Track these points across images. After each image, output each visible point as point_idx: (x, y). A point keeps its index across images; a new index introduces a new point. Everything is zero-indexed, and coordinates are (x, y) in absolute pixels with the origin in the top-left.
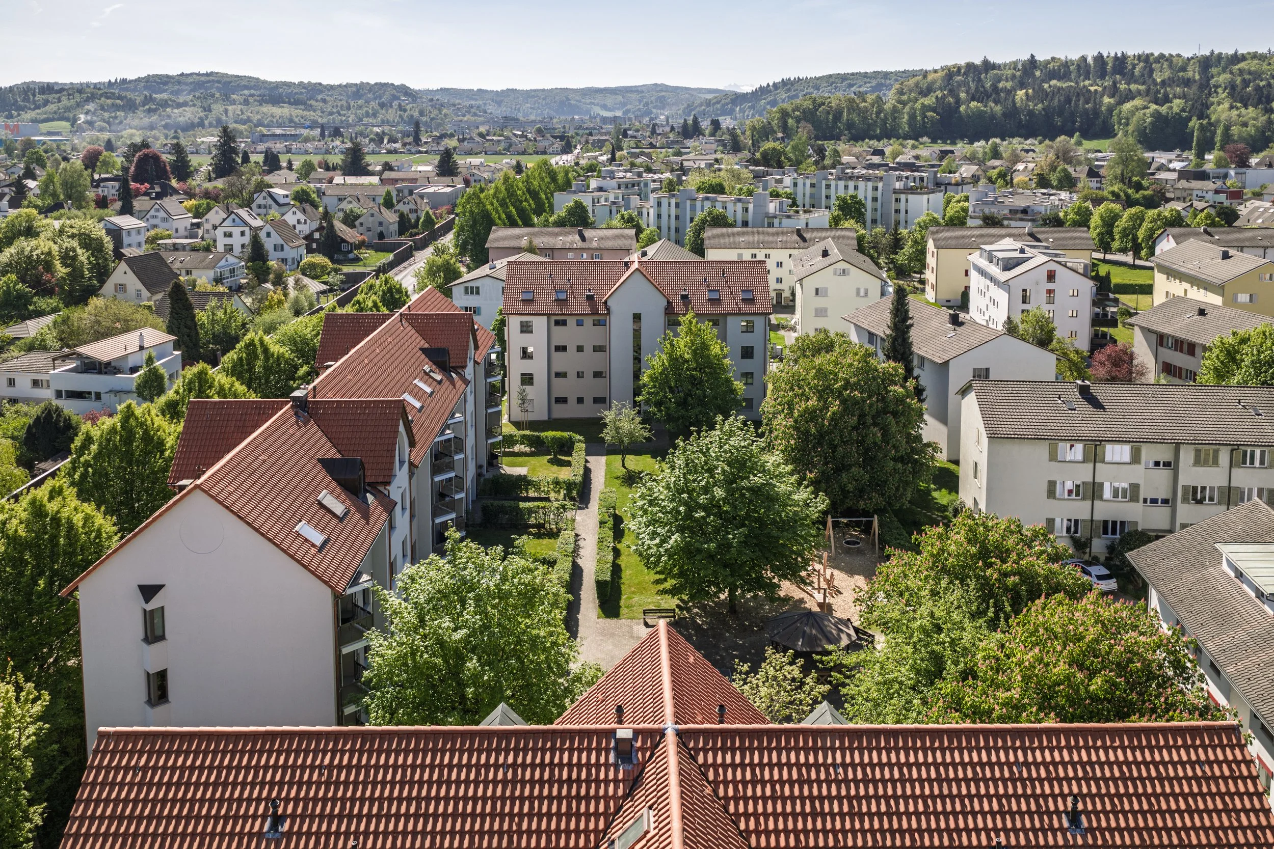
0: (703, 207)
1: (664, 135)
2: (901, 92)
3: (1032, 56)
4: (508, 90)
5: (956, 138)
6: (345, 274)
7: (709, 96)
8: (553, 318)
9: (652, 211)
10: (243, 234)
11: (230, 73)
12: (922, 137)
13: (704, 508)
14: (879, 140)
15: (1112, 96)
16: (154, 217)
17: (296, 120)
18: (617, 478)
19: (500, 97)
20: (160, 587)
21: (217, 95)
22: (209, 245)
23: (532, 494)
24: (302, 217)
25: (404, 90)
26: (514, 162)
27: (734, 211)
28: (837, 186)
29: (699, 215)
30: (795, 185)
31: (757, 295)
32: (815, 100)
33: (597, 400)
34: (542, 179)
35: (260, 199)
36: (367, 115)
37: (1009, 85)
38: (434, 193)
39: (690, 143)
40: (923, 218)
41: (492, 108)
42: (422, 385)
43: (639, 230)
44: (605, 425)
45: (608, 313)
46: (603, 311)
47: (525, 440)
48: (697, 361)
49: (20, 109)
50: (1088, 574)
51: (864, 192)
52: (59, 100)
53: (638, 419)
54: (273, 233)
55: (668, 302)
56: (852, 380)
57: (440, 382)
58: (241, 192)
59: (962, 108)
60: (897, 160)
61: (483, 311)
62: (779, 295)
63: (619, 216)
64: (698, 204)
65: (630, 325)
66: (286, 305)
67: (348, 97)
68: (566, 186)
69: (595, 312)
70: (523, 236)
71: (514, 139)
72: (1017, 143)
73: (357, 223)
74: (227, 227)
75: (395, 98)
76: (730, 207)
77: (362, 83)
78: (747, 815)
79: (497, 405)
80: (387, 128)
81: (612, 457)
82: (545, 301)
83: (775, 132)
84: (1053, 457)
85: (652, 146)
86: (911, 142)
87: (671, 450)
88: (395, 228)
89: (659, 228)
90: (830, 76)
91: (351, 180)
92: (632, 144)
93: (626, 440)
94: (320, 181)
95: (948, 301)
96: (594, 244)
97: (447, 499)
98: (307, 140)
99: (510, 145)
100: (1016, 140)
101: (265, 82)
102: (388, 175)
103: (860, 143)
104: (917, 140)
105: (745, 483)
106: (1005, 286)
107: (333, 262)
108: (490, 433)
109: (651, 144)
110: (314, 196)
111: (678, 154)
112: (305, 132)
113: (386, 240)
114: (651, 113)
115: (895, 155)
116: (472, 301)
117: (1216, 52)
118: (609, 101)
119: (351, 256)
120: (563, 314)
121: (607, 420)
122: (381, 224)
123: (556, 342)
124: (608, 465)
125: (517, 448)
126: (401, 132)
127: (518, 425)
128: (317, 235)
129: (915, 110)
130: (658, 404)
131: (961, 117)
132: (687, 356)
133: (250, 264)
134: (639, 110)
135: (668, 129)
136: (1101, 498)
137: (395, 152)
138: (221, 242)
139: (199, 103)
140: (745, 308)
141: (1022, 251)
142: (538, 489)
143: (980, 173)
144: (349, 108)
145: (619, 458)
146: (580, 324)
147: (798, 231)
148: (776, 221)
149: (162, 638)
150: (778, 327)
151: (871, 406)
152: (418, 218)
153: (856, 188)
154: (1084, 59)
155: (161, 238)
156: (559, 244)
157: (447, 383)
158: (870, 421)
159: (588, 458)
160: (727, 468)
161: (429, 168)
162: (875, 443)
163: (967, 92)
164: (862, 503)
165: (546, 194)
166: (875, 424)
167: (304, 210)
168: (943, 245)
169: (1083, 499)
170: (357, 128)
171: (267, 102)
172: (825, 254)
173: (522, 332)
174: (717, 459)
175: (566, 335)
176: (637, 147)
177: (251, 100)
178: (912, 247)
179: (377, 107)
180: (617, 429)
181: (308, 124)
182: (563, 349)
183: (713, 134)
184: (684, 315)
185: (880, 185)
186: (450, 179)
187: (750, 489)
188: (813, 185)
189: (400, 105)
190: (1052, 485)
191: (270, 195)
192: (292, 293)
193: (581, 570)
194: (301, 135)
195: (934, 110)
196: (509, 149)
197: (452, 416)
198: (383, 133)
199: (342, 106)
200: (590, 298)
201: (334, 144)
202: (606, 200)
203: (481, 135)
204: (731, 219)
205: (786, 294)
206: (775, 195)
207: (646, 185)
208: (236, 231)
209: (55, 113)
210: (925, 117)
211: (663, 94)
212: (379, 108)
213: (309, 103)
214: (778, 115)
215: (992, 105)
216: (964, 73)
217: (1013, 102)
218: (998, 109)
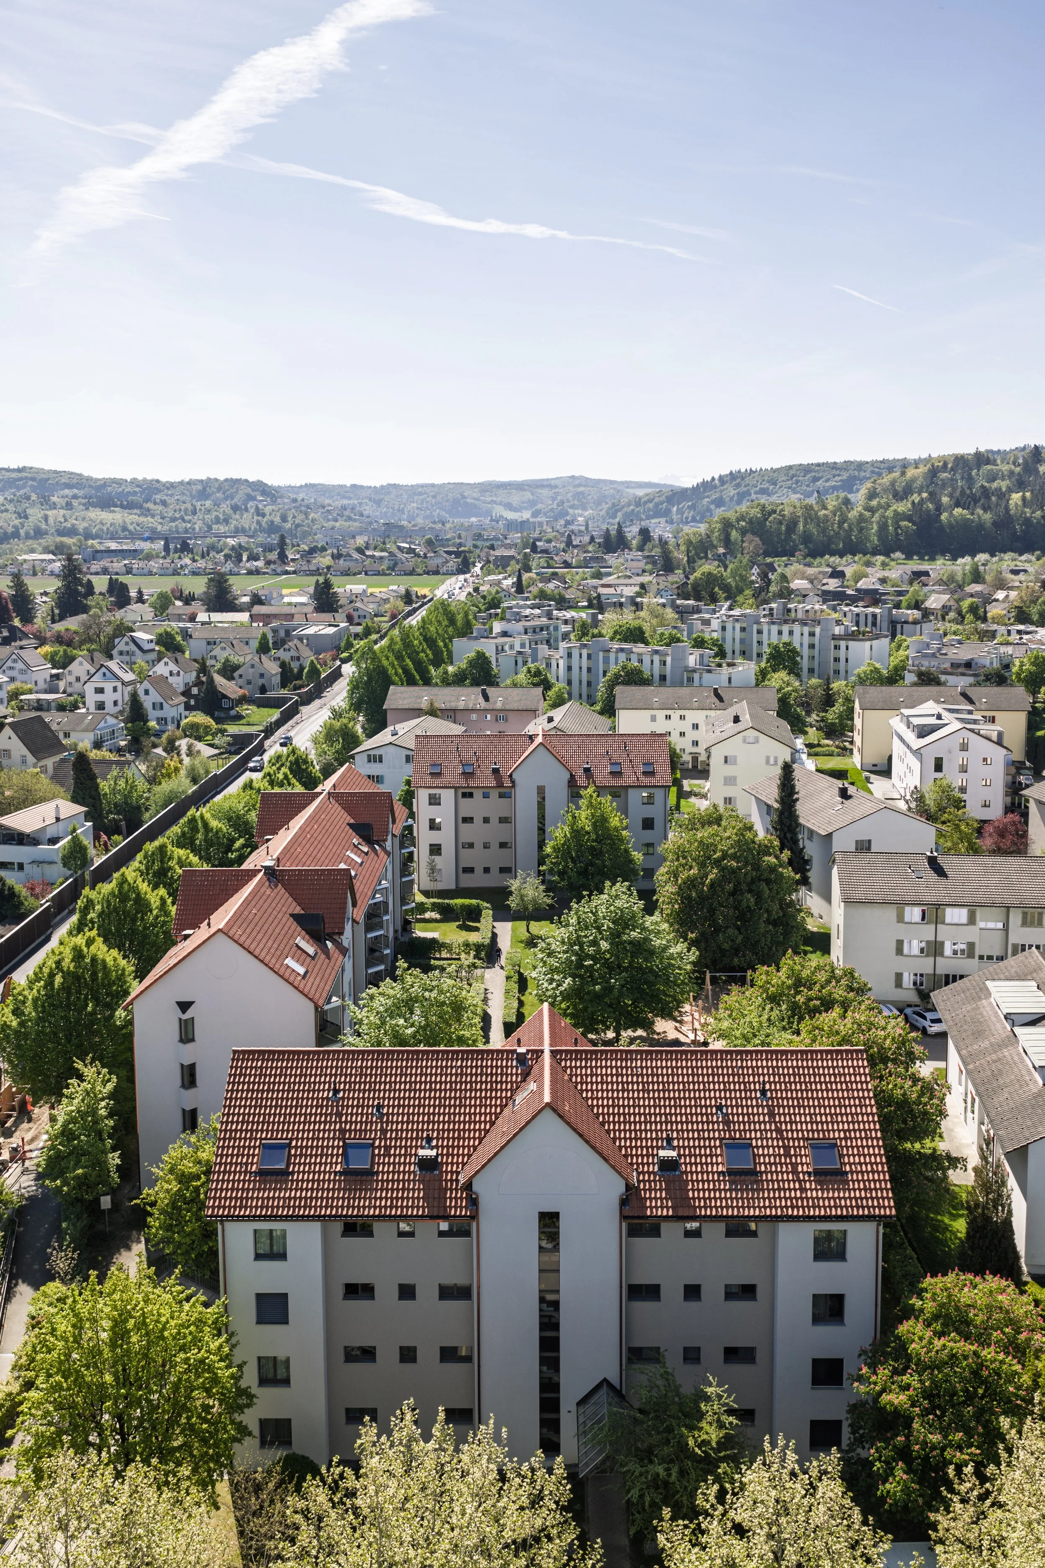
0: (617, 659)
1: (582, 547)
2: (872, 495)
4: (389, 485)
5: (935, 553)
6: (231, 736)
7: (640, 493)
8: (460, 791)
9: (561, 662)
10: (115, 689)
11: (47, 468)
12: (894, 552)
13: (593, 958)
14: (841, 557)
16: (11, 668)
17: (131, 528)
18: (521, 942)
19: (379, 494)
20: (192, 1003)
21: (34, 497)
22: (76, 701)
23: (444, 954)
24: (175, 668)
25: (261, 488)
26: (402, 590)
27: (650, 666)
28: (769, 631)
29: (613, 669)
30: (724, 629)
31: (658, 768)
32: (764, 507)
33: (503, 870)
34: (439, 622)
35: (121, 644)
36: (217, 521)
37: (1004, 485)
38: (315, 636)
39: (611, 559)
40: (863, 669)
41: (368, 509)
42: (353, 856)
43: (547, 686)
44: (511, 893)
45: (514, 786)
46: (508, 783)
47: (435, 907)
48: (597, 834)
50: (925, 1018)
51: (799, 638)
53: (542, 888)
54: (152, 691)
55: (571, 775)
56: (730, 852)
57: (367, 854)
58: (98, 636)
59: (944, 517)
60: (859, 585)
61: (386, 780)
62: (695, 759)
63: (525, 669)
64: (612, 656)
65: (534, 798)
66: (183, 772)
67: (193, 497)
68: (466, 631)
69: (500, 785)
70: (423, 696)
71: (400, 555)
72: (1007, 561)
73: (236, 675)
74: (98, 681)
75: (251, 498)
76: (647, 660)
77: (209, 479)
78: (587, 1091)
79: (410, 874)
80: (243, 540)
81: (518, 923)
82: (453, 773)
83: (716, 547)
84: (900, 919)
85: (567, 565)
86: (880, 558)
87: (566, 911)
88: (277, 680)
89: (569, 683)
90: (790, 467)
91: (216, 617)
92: (543, 562)
93: (530, 907)
94: (179, 618)
95: (874, 765)
96: (499, 705)
97: (377, 954)
98: (149, 557)
99: (396, 564)
100: (1008, 556)
101: (89, 479)
102: (257, 609)
103: (818, 560)
104: (887, 555)
105: (625, 937)
106: (917, 753)
107: (218, 721)
108: (404, 901)
109: (565, 562)
110: (179, 638)
111: (598, 575)
112: (146, 546)
113: (269, 694)
114: (567, 514)
115: (858, 577)
116: (375, 769)
118: (516, 498)
119: (233, 713)
120: (468, 787)
121: (513, 889)
122: (262, 676)
123: (463, 814)
124: (514, 930)
125: (428, 915)
126: (261, 545)
127: (426, 894)
128: (195, 691)
129: (886, 518)
130: (561, 874)
131: (942, 528)
132: (587, 828)
133: (129, 725)
134: (552, 510)
135: (587, 539)
136: (942, 954)
137: (257, 572)
138: (91, 699)
139: (11, 507)
140: (646, 781)
141: (939, 717)
142: (450, 951)
143: (952, 603)
144: (194, 512)
145: (524, 923)
146: (486, 796)
147: (716, 690)
148: (696, 676)
149: (193, 1040)
150: (690, 794)
151: (746, 874)
152: (302, 668)
153: (791, 633)
155: (23, 694)
156: (461, 705)
157: (372, 855)
158: (744, 887)
159: (495, 924)
160: (611, 925)
161: (304, 599)
162: (748, 907)
163: (951, 496)
164: (736, 960)
165: (443, 641)
166: (750, 891)
167: (176, 660)
168: (868, 705)
169: (927, 956)
170: (208, 540)
171: (94, 506)
172: (736, 720)
173: (430, 804)
174: (604, 918)
175: (474, 807)
176: (549, 567)
177: (75, 503)
178: (843, 705)
179: (229, 511)
180: (522, 897)
181: (147, 535)
182: (470, 820)
183: (641, 548)
184: (586, 788)
185: (818, 630)
186: (331, 615)
187: (630, 943)
188: (743, 629)
189: (257, 508)
190: (900, 944)
191: (134, 640)
192: (187, 760)
193: (490, 1017)
194: (142, 551)
195: (909, 519)
196: (394, 568)
197: (380, 884)
198: (240, 545)
199: (186, 510)
200: (496, 771)
201: (182, 563)
202: (512, 647)
203: (360, 551)
204: (647, 673)
205: (702, 758)
206: (699, 643)
207: (556, 628)
208: (108, 687)
210: (899, 527)
211: (582, 489)
212: (231, 512)
213: (145, 505)
214: (718, 525)
215: (981, 512)
216: (952, 469)
217: (1007, 508)
218: (987, 517)
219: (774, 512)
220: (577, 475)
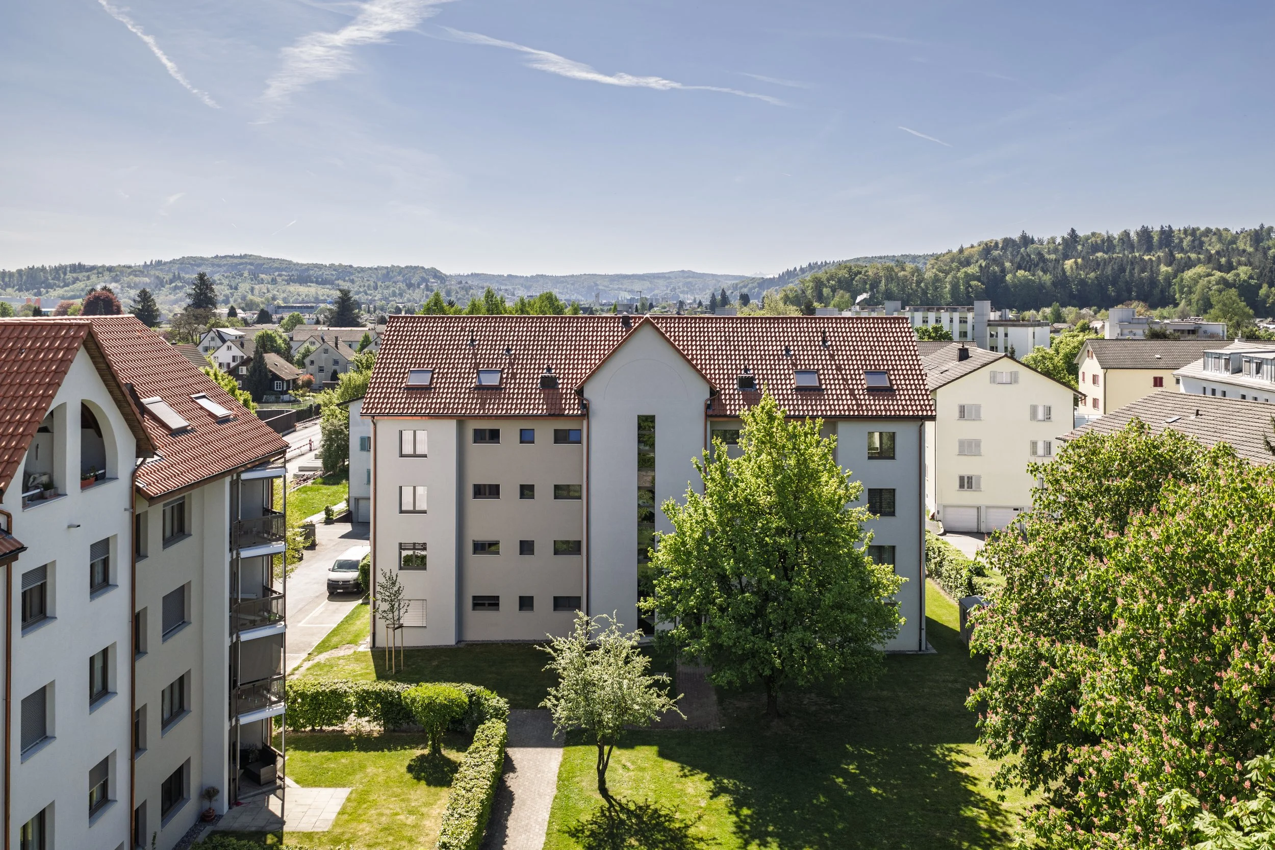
3: (1073, 231)
8: (470, 427)
15: (1169, 264)
18: (575, 834)
21: (247, 275)
24: (239, 354)
25: (434, 273)
31: (899, 382)
33: (561, 603)
35: (207, 340)
36: (394, 294)
37: (1054, 257)
45: (585, 416)
46: (571, 408)
48: (786, 514)
49: (49, 286)
51: (949, 324)
52: (88, 278)
53: (641, 662)
55: (714, 393)
58: (191, 335)
59: (1008, 277)
65: (631, 442)
67: (377, 278)
69: (556, 413)
75: (423, 279)
77: (393, 266)
81: (574, 753)
82: (456, 387)
101: (296, 264)
110: (280, 341)
114: (678, 297)
117: (1266, 226)
118: (637, 286)
119: (286, 397)
120: (490, 417)
121: (564, 662)
123: (477, 476)
125: (350, 724)
127: (381, 657)
128: (243, 370)
129: (958, 279)
130: (693, 619)
131: (1007, 287)
132: (761, 501)
134: (666, 294)
140: (878, 406)
144: (376, 288)
146: (526, 437)
153: (938, 320)
154: (1126, 234)
163: (1012, 261)
171: (294, 281)
175: (498, 462)
177: (279, 280)
179: (404, 288)
180: (587, 687)
182: (493, 491)
185: (970, 316)
189: (428, 286)
191: (220, 335)
195: (978, 279)
199: (370, 286)
200: (549, 384)
209: (83, 290)
210: (970, 286)
211: (690, 280)
212: (406, 288)
213: (337, 282)
214: (811, 284)
215: (1041, 273)
216: (1002, 248)
217: (1063, 270)
218: (1047, 278)
219: (860, 273)
220: (686, 269)
